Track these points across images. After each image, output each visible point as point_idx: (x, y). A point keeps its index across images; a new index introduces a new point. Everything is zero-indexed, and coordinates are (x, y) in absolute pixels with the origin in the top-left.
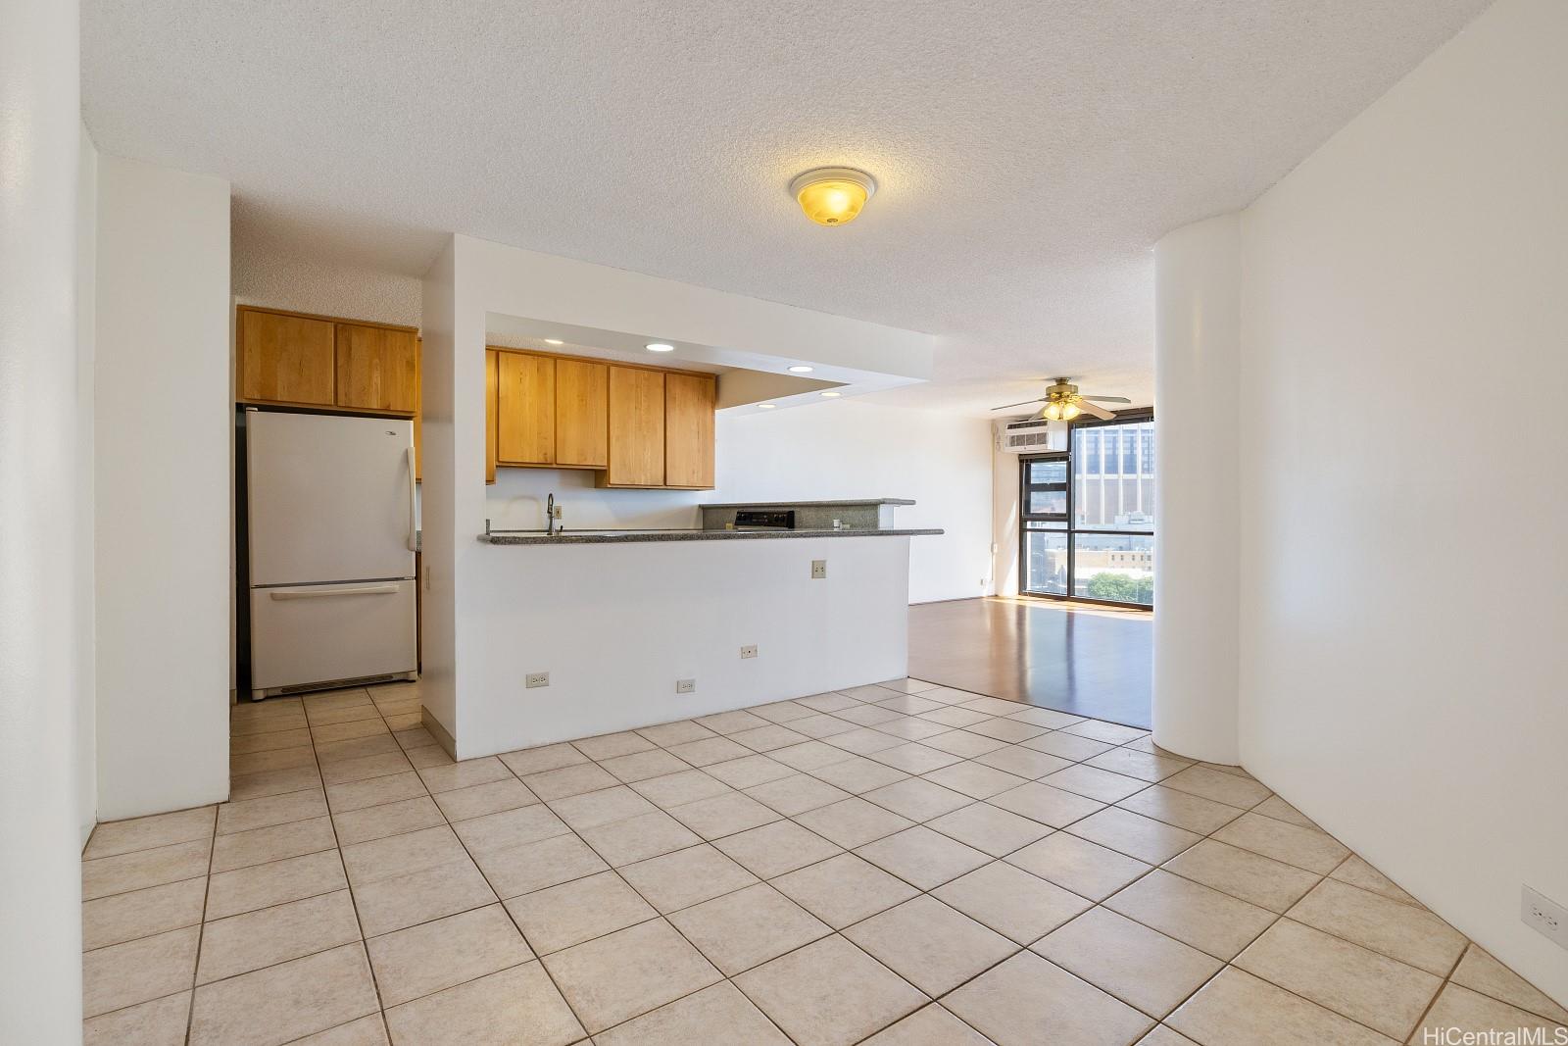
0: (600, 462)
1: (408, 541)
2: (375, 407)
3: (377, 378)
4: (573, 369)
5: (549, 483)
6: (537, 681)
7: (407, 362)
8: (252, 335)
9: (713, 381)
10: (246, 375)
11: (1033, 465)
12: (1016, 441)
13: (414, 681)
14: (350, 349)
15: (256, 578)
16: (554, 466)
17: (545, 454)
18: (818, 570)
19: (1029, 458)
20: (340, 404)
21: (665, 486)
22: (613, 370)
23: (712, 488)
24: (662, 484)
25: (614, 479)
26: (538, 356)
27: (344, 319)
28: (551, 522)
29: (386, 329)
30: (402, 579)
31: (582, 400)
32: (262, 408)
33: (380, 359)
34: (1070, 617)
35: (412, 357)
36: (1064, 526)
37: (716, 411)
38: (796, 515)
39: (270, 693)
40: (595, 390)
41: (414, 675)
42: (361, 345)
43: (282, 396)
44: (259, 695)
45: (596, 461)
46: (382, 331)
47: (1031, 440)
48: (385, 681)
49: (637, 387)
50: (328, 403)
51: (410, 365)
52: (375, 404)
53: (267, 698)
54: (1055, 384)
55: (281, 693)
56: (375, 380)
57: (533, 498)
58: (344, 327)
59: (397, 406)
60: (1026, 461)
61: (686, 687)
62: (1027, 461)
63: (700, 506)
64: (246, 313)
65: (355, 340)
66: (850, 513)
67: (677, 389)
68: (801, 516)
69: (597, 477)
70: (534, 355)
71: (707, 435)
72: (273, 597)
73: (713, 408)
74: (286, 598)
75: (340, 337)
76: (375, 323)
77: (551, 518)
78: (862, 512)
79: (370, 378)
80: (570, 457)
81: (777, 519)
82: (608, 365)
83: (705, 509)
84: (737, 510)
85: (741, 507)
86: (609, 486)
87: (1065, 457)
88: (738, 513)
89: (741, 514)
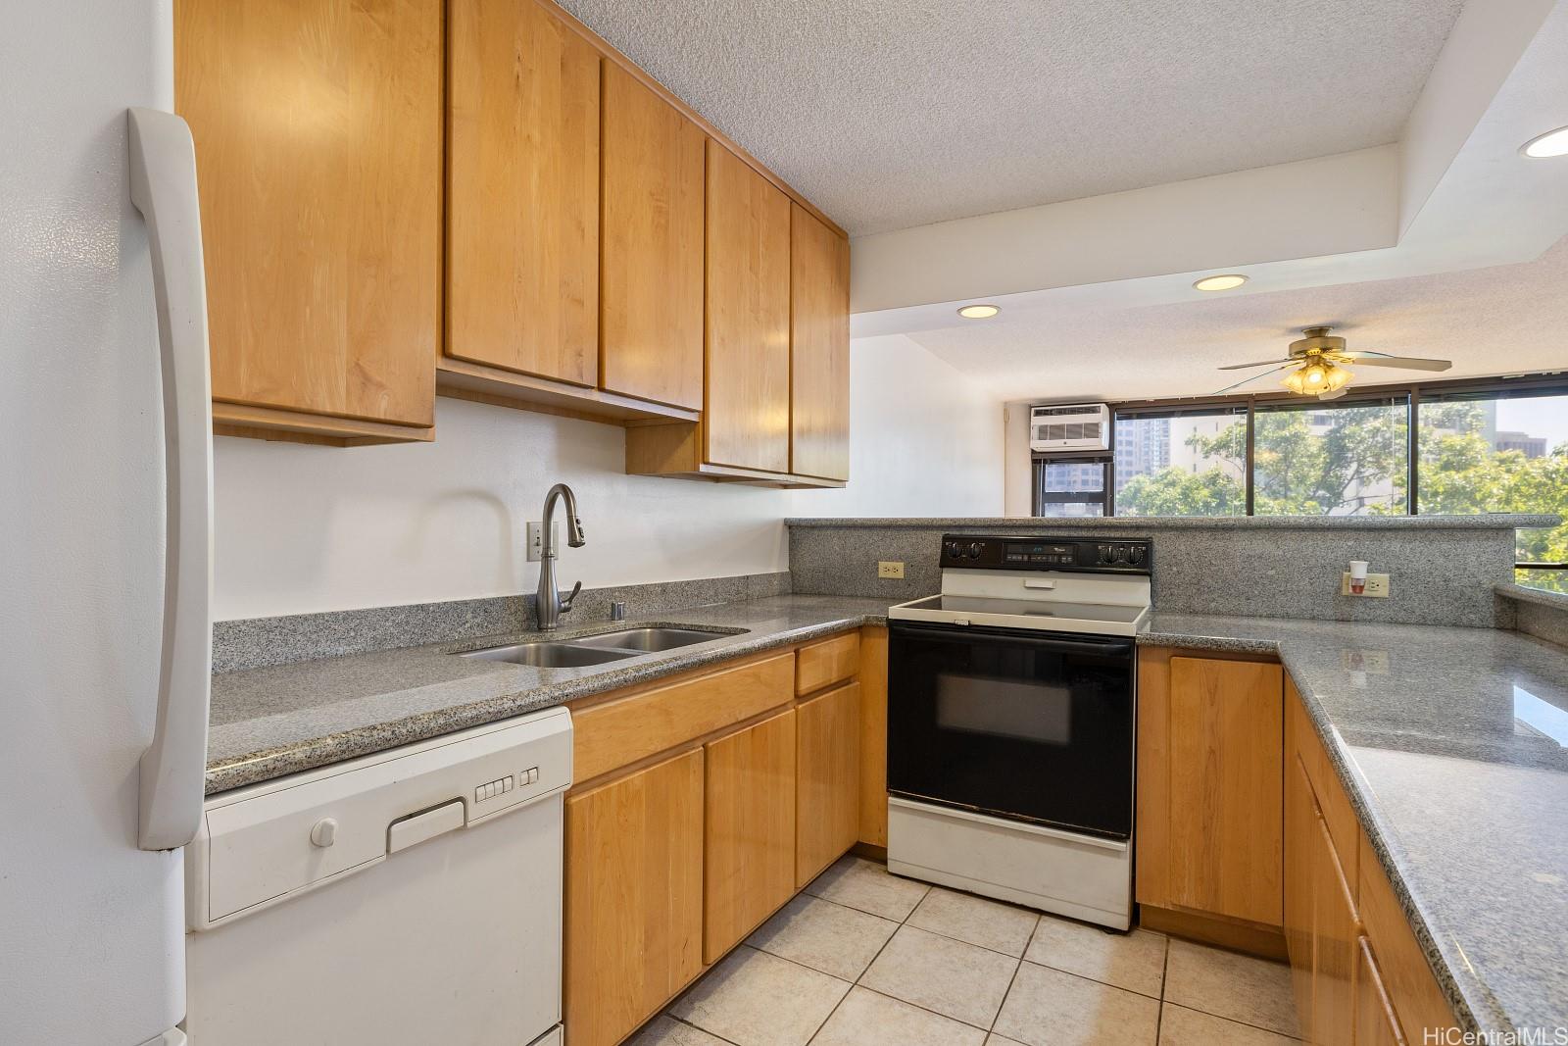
11: (1051, 466)
12: (1043, 433)
19: (1047, 457)
45: (677, 395)
54: (1304, 337)
60: (1039, 461)
62: (1049, 461)
63: (787, 521)
66: (1394, 544)
68: (1171, 550)
81: (1113, 559)
83: (797, 531)
84: (943, 533)
85: (949, 527)
86: (703, 468)
87: (1106, 458)
88: (946, 538)
89: (953, 539)
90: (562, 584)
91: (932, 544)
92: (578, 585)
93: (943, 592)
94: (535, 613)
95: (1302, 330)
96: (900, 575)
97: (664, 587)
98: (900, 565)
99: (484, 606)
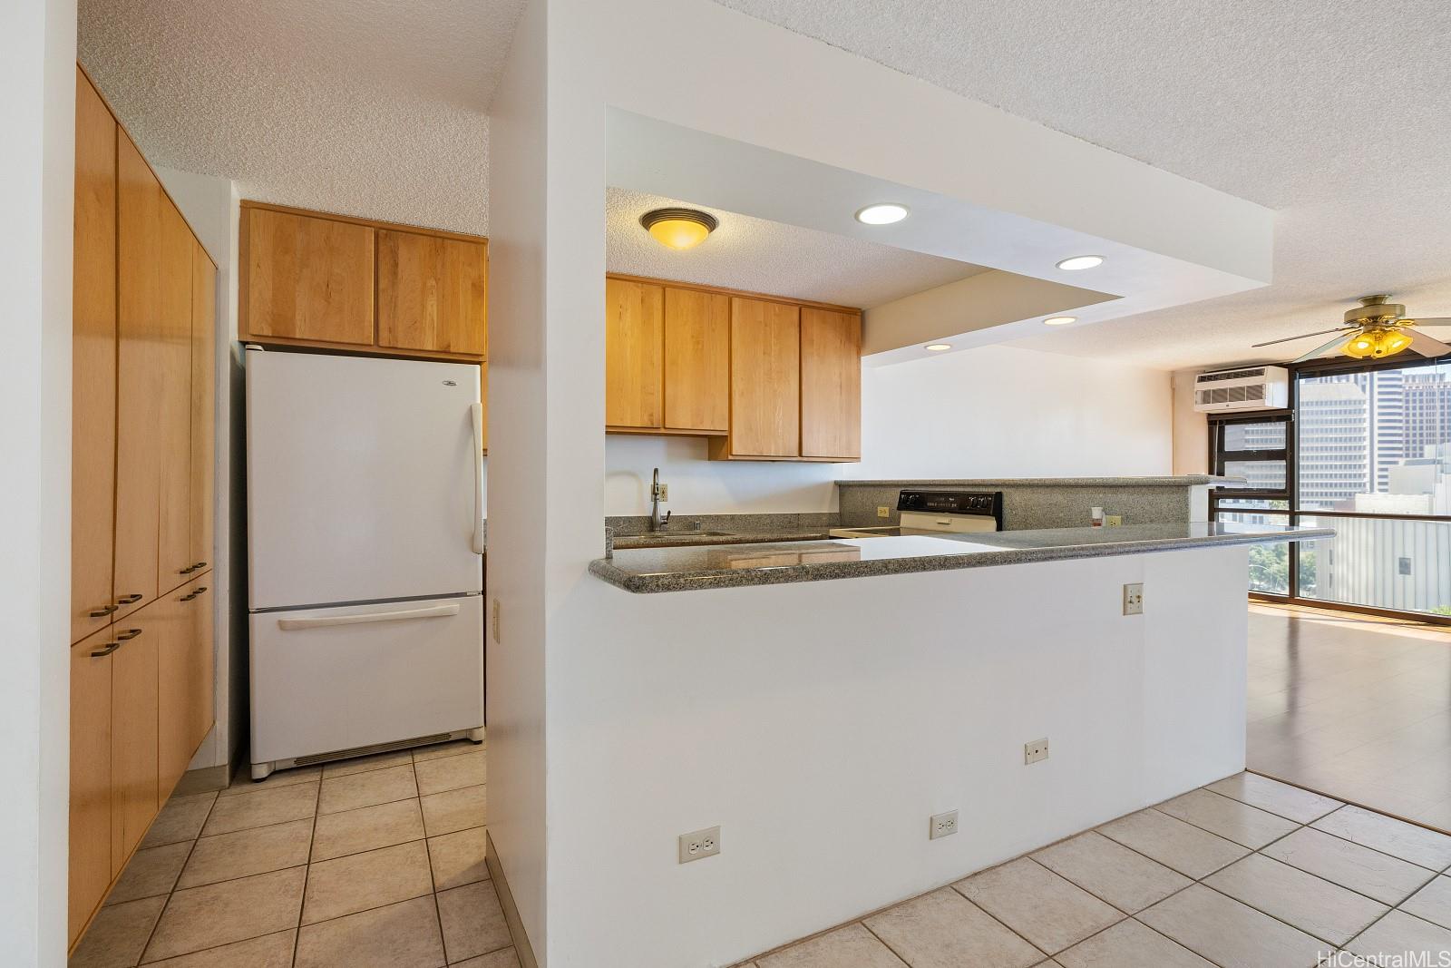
0: (720, 426)
1: (472, 539)
2: (430, 348)
3: (432, 307)
4: (686, 301)
5: (652, 454)
6: (698, 847)
7: (473, 285)
8: (260, 244)
9: (858, 318)
10: (252, 300)
11: (1227, 427)
12: (1207, 397)
13: (479, 742)
14: (396, 265)
15: (257, 599)
16: (663, 431)
17: (652, 415)
18: (1131, 600)
19: (1221, 418)
20: (381, 344)
21: (800, 456)
22: (736, 303)
23: (857, 459)
24: (796, 454)
25: (737, 448)
26: (643, 283)
27: (387, 223)
28: (655, 504)
29: (443, 238)
30: (464, 595)
31: (698, 343)
32: (268, 347)
33: (437, 280)
34: (1293, 624)
35: (480, 277)
36: (1283, 505)
37: (862, 358)
38: (1006, 501)
39: (279, 767)
40: (713, 330)
41: (480, 734)
42: (410, 260)
43: (301, 332)
44: (260, 772)
45: (715, 425)
46: (439, 240)
47: (1237, 394)
48: (441, 742)
49: (766, 326)
50: (365, 342)
51: (477, 289)
52: (429, 344)
53: (275, 773)
54: (1360, 305)
55: (295, 766)
56: (429, 308)
57: (632, 474)
58: (388, 235)
59: (460, 346)
60: (1217, 424)
61: (941, 827)
62: (1221, 422)
63: (835, 482)
64: (252, 211)
65: (403, 254)
66: (1123, 497)
67: (814, 328)
68: (1012, 500)
69: (714, 446)
70: (639, 282)
71: (852, 388)
72: (282, 625)
73: (859, 354)
74: (300, 627)
75: (381, 248)
76: (432, 230)
77: (655, 500)
78: (1150, 498)
79: (423, 307)
80: (683, 419)
81: (974, 505)
82: (730, 296)
83: (842, 487)
84: (900, 489)
85: (905, 486)
86: (730, 457)
87: (1285, 416)
88: (901, 493)
89: (908, 494)
90: (662, 511)
91: (894, 496)
92: (669, 512)
93: (901, 525)
94: (651, 524)
95: (1357, 299)
96: (887, 515)
97: (733, 517)
98: (887, 509)
99: (629, 520)
